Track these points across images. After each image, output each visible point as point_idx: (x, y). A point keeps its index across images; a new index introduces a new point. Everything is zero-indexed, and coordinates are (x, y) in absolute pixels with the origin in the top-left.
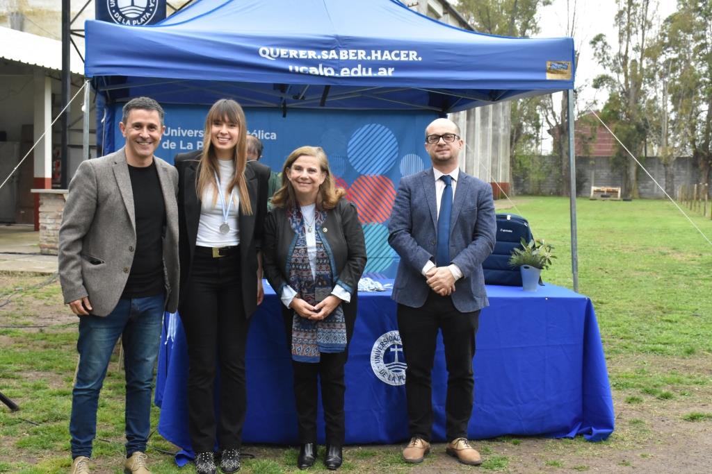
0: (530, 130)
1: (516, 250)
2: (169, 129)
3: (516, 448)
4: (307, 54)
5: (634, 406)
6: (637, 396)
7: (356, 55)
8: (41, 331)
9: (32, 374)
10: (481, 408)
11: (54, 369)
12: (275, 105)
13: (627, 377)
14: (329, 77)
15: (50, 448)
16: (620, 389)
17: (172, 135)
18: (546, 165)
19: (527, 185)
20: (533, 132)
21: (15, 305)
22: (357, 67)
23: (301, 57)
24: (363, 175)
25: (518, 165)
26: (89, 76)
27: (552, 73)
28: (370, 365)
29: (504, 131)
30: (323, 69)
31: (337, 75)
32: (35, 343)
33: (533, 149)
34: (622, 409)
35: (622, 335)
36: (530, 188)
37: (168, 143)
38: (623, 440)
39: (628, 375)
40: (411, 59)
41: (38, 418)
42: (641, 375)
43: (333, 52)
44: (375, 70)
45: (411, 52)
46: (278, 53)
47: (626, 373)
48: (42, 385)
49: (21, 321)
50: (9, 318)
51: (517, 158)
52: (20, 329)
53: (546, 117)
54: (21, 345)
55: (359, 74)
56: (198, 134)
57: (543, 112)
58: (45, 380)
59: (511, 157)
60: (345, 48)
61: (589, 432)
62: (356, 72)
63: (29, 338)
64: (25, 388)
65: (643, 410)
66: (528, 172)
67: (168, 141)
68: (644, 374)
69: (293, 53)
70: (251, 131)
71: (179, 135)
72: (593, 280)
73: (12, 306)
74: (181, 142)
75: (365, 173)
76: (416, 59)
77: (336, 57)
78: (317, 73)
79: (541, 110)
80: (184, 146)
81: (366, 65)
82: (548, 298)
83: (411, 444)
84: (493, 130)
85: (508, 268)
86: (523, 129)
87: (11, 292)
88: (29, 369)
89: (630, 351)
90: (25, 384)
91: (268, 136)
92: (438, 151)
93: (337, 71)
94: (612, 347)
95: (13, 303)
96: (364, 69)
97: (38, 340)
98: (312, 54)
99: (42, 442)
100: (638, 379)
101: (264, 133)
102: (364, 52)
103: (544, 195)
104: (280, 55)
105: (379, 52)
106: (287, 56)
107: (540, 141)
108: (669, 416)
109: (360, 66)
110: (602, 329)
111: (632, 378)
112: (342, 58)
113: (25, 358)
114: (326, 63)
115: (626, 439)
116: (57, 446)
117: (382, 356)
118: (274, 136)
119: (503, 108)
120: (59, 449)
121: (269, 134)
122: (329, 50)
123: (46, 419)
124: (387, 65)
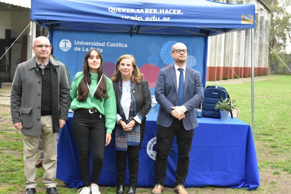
0: (281, 41)
1: (219, 102)
2: (78, 41)
3: (212, 192)
4: (130, 11)
5: (276, 176)
6: (280, 172)
7: (153, 11)
8: (17, 132)
9: (7, 151)
10: (197, 173)
11: (17, 150)
12: (127, 31)
13: (280, 163)
14: (140, 21)
15: (7, 182)
16: (273, 168)
17: (79, 44)
18: (288, 59)
19: (278, 69)
20: (282, 43)
21: (8, 121)
22: (153, 17)
23: (127, 12)
24: (168, 65)
25: (273, 59)
26: (32, 19)
27: (244, 21)
28: (146, 152)
29: (266, 42)
30: (137, 17)
31: (144, 20)
32: (13, 138)
33: (282, 51)
34: (269, 177)
35: (288, 144)
36: (279, 70)
37: (77, 48)
38: (263, 190)
39: (281, 162)
40: (178, 13)
41: (5, 170)
42: (288, 162)
43: (142, 10)
44: (161, 18)
45: (178, 10)
46: (117, 10)
47: (281, 161)
48: (10, 156)
49: (9, 128)
50: (4, 126)
51: (273, 55)
52: (9, 131)
53: (289, 34)
54: (6, 138)
55: (154, 20)
56: (91, 44)
57: (287, 32)
58: (12, 154)
59: (269, 55)
60: (147, 8)
61: (248, 186)
62: (152, 19)
63: (11, 136)
64: (3, 157)
65: (279, 178)
66: (279, 62)
67: (77, 47)
68: (289, 162)
69: (124, 10)
70: (116, 43)
71: (82, 44)
72: (286, 117)
73: (7, 121)
74: (83, 48)
75: (168, 64)
76: (180, 14)
77: (143, 12)
78: (134, 19)
79: (287, 31)
80: (84, 50)
81: (157, 16)
82: (230, 124)
83: (156, 187)
84: (260, 41)
85: (215, 110)
86: (276, 41)
87: (8, 115)
88: (7, 149)
89: (289, 152)
90: (3, 155)
91: (123, 46)
92: (180, 57)
93: (144, 18)
94: (281, 149)
95: (8, 120)
96: (156, 18)
97: (15, 137)
98: (132, 11)
99: (3, 180)
100: (285, 164)
101: (122, 44)
102: (156, 10)
103: (286, 74)
104: (118, 11)
105: (163, 10)
106: (121, 12)
107: (286, 47)
108: (289, 181)
109: (154, 16)
110: (279, 141)
111: (283, 164)
112: (146, 13)
113: (6, 144)
114: (139, 15)
115: (264, 190)
116: (10, 182)
117: (152, 148)
118: (126, 46)
119: (266, 30)
120: (10, 183)
121: (124, 44)
122: (140, 9)
123: (8, 170)
124: (167, 16)
